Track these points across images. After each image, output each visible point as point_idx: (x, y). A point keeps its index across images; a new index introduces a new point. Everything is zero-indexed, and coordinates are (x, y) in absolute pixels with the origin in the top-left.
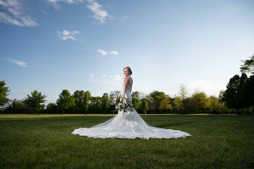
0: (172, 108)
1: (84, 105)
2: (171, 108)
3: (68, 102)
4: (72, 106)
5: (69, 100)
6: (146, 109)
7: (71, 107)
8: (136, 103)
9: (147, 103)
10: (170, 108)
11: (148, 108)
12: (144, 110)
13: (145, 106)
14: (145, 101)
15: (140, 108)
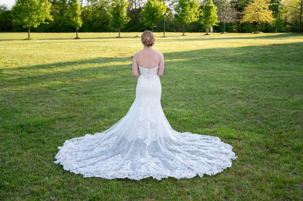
0: (274, 19)
1: (73, 18)
2: (270, 18)
3: (37, 13)
4: (46, 21)
5: (38, 9)
6: (213, 22)
7: (45, 23)
8: (190, 10)
9: (215, 8)
10: (267, 20)
11: (216, 21)
12: (207, 26)
13: (210, 14)
14: (210, 3)
15: (199, 21)
